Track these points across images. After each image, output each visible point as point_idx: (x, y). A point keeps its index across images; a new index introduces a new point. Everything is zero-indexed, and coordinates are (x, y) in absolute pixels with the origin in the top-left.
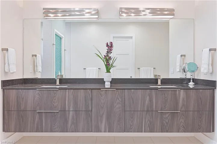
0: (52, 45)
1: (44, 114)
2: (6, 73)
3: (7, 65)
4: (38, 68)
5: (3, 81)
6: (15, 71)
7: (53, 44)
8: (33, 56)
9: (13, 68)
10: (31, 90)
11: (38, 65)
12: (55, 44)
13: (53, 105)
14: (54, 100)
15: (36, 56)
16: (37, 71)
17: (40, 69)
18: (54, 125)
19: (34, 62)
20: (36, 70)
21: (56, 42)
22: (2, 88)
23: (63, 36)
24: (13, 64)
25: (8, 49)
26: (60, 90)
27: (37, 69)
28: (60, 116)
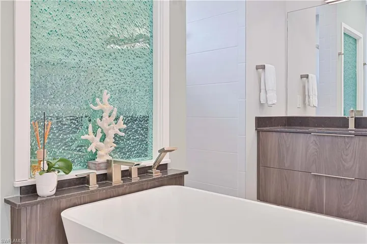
0: (338, 54)
1: (325, 180)
2: (261, 105)
3: (263, 91)
4: (311, 98)
5: (258, 117)
6: (275, 101)
7: (340, 54)
8: (302, 77)
9: (272, 98)
10: (302, 135)
11: (311, 93)
12: (343, 52)
13: (344, 166)
14: (344, 157)
15: (307, 76)
16: (309, 105)
17: (314, 101)
18: (345, 204)
19: (304, 87)
20: (307, 103)
21: (344, 49)
22: (256, 130)
23: (361, 35)
24: (272, 90)
25: (264, 65)
26: (357, 138)
27: (309, 102)
28: (357, 188)
